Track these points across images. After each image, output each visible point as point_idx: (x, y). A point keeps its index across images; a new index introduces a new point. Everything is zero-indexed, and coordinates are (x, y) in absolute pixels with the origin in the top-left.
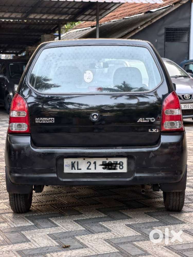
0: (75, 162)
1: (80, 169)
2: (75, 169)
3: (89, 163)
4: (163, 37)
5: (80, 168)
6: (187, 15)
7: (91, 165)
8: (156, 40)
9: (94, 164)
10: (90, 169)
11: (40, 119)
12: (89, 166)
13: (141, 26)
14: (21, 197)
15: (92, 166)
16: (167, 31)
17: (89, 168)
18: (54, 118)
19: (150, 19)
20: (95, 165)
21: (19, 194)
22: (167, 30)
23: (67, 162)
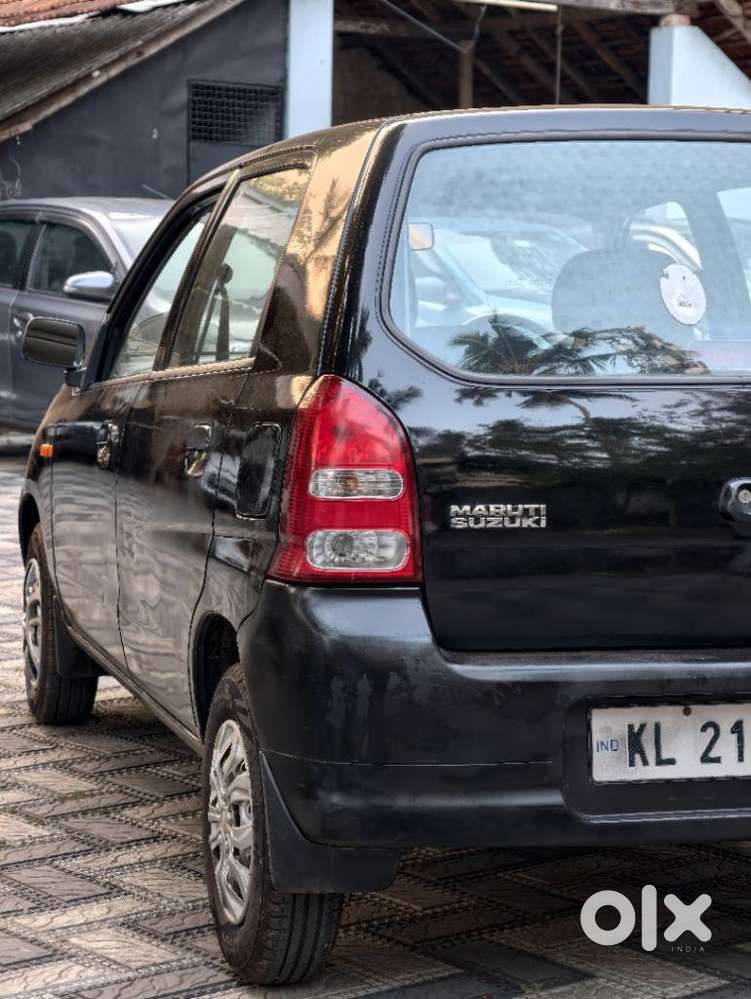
0: (643, 727)
1: (671, 762)
2: (645, 762)
3: (711, 732)
4: (181, 122)
5: (670, 757)
6: (273, 36)
7: (719, 741)
8: (155, 131)
9: (734, 737)
10: (717, 760)
11: (472, 509)
12: (709, 748)
13: (104, 68)
14: (326, 905)
15: (726, 747)
16: (196, 98)
17: (713, 754)
18: (543, 506)
19: (140, 43)
20: (740, 740)
21: (321, 897)
22: (197, 95)
23: (607, 726)
